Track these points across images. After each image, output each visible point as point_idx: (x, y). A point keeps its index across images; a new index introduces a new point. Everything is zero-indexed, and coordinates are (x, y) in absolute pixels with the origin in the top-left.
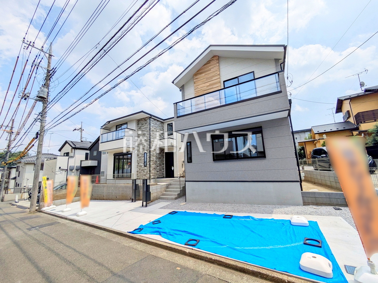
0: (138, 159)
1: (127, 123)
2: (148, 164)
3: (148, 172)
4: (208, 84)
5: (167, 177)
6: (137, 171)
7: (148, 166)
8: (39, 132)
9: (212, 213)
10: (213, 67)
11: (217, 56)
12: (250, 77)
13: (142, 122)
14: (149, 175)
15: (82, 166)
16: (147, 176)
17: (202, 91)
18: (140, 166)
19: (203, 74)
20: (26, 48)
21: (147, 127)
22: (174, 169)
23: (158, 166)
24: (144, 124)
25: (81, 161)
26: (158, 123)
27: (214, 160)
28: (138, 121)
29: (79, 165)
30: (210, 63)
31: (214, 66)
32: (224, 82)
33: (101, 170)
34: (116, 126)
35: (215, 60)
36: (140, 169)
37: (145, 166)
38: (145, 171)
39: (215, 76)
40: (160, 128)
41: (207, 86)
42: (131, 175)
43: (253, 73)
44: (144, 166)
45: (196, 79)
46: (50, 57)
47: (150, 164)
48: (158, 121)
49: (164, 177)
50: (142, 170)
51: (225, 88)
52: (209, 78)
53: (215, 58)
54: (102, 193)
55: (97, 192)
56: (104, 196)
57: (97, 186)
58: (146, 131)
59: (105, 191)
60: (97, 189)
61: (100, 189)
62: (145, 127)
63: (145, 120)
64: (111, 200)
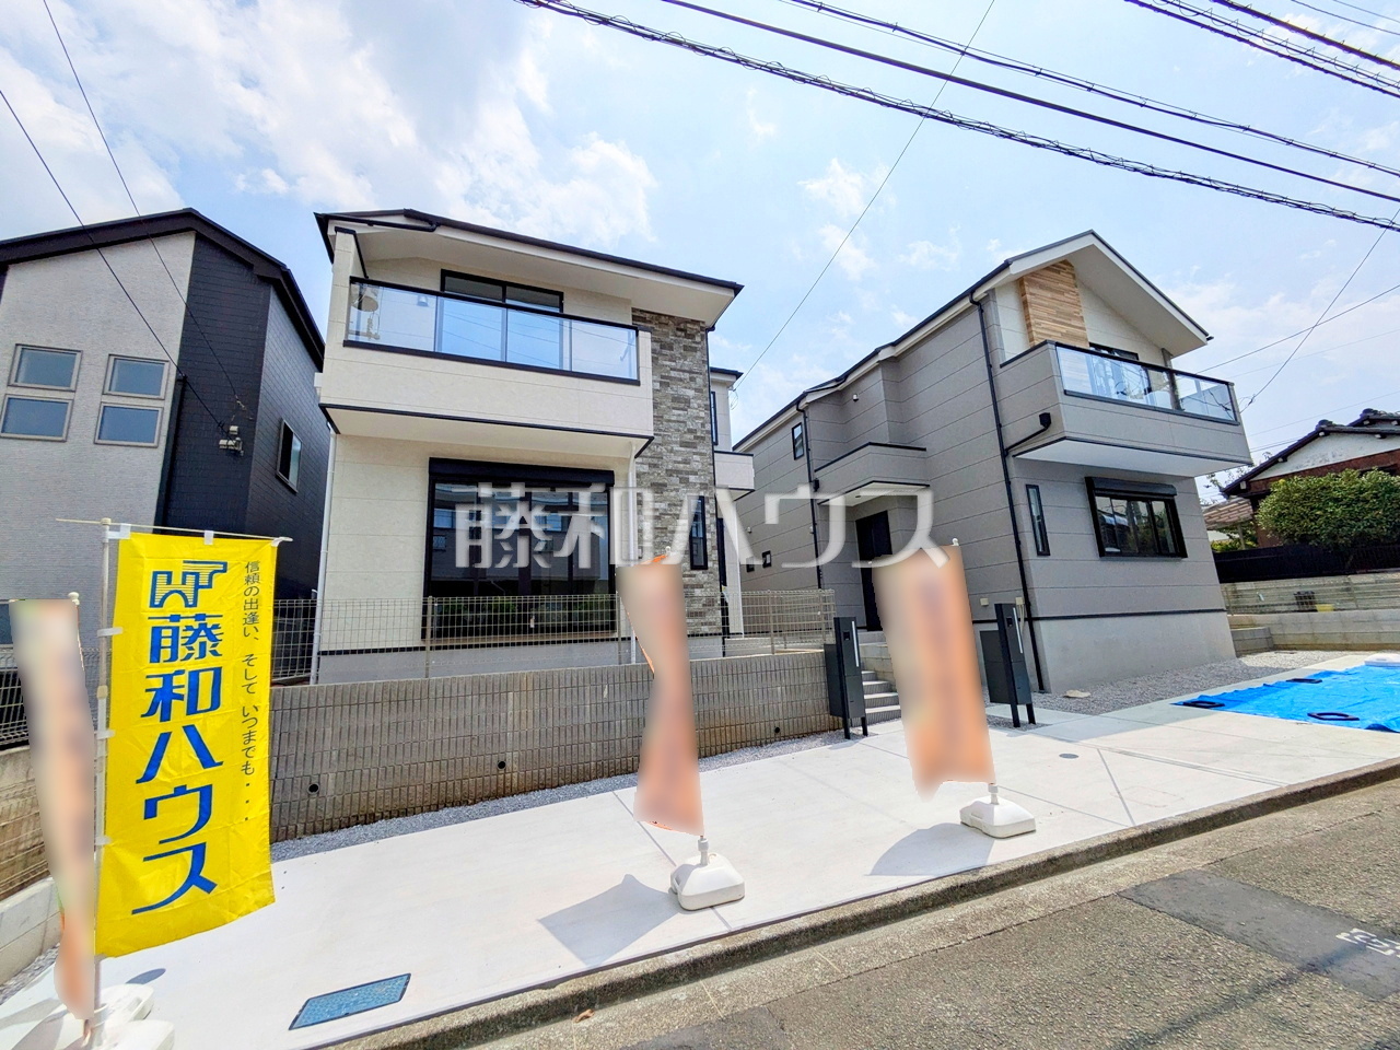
1: (559, 295)
2: (714, 555)
3: (718, 598)
7: (715, 566)
11: (1071, 265)
13: (667, 335)
16: (709, 618)
27: (1102, 554)
28: (634, 318)
34: (444, 273)
44: (687, 565)
54: (468, 747)
55: (392, 750)
56: (502, 765)
57: (394, 697)
58: (696, 390)
59: (510, 722)
60: (386, 719)
61: (439, 720)
62: (687, 369)
63: (681, 330)
64: (596, 778)
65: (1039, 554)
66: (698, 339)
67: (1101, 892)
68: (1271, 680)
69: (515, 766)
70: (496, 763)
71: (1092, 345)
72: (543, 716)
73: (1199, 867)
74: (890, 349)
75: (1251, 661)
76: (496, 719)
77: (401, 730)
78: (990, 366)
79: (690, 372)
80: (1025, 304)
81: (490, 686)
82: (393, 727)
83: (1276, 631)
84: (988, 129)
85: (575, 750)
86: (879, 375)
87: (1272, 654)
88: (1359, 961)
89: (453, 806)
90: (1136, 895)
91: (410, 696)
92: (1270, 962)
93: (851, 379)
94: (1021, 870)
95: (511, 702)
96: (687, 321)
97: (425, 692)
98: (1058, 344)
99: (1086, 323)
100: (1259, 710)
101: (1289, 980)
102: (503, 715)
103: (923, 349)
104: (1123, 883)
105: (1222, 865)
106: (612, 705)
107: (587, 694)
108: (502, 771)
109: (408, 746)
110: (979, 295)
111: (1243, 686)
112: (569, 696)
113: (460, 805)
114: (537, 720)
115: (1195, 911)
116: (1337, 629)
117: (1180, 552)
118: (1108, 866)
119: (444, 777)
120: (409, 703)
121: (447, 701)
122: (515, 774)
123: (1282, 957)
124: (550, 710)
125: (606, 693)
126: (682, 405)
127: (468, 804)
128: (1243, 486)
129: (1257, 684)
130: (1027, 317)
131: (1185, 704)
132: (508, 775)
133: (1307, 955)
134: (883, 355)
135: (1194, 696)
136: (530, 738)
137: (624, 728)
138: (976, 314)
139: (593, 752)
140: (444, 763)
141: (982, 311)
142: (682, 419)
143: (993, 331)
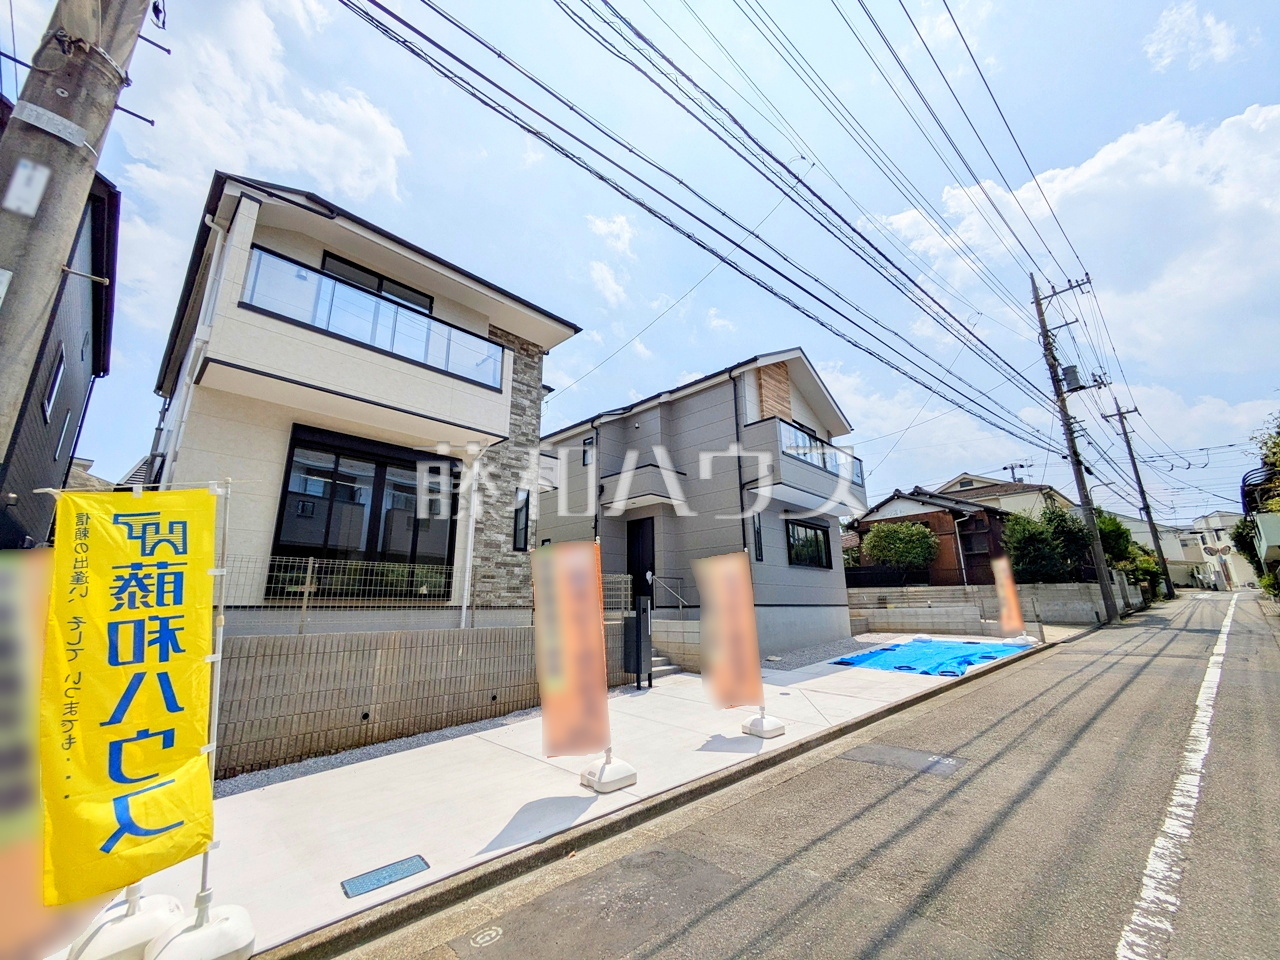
1: (430, 299)
6: (474, 568)
10: (784, 382)
18: (489, 546)
27: (790, 563)
28: (490, 333)
34: (327, 255)
35: (784, 370)
36: (486, 559)
39: (787, 401)
44: (510, 546)
50: (499, 565)
52: (780, 397)
53: (784, 367)
54: (335, 700)
55: (261, 704)
56: (366, 716)
57: (269, 652)
58: (531, 401)
59: (376, 677)
60: (258, 673)
61: (311, 675)
62: (525, 382)
63: (524, 350)
64: (446, 727)
65: (757, 560)
66: (536, 360)
67: (828, 757)
68: (873, 649)
69: (377, 717)
70: (360, 715)
71: (794, 421)
72: (406, 672)
73: (867, 741)
74: (668, 395)
75: (860, 638)
76: (364, 674)
77: (272, 683)
78: (737, 425)
79: (528, 385)
80: (760, 386)
81: (361, 643)
82: (265, 681)
83: (870, 620)
84: (788, 302)
85: (430, 703)
86: (658, 413)
87: (868, 634)
88: (938, 766)
89: (316, 756)
90: (844, 756)
91: (284, 651)
92: (906, 772)
93: (635, 410)
94: (787, 751)
95: (379, 658)
96: (529, 343)
97: (300, 647)
98: (781, 420)
99: (792, 406)
100: (871, 665)
101: (916, 777)
102: (371, 670)
103: (690, 401)
104: (838, 751)
105: (877, 740)
106: (465, 663)
107: (445, 653)
108: (365, 722)
109: (277, 700)
110: (735, 373)
111: (860, 653)
112: (430, 654)
113: (323, 755)
114: (400, 674)
115: (873, 758)
116: (899, 620)
117: (829, 566)
118: (826, 747)
119: (310, 729)
120: (284, 658)
121: (320, 656)
122: (376, 725)
123: (910, 769)
124: (413, 665)
125: (460, 651)
126: (519, 412)
127: (330, 753)
128: (856, 525)
129: (866, 651)
130: (761, 395)
131: (835, 663)
132: (370, 726)
133: (920, 768)
134: (663, 399)
135: (838, 659)
136: (393, 692)
137: (472, 683)
138: (732, 385)
139: (446, 704)
140: (311, 715)
141: (735, 385)
142: (518, 423)
143: (739, 400)
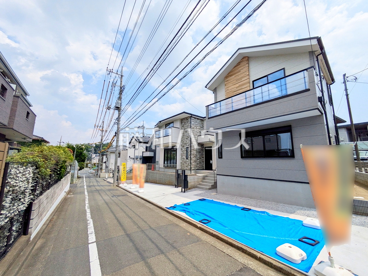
0: (182, 153)
1: (173, 122)
2: (189, 157)
3: (190, 164)
4: (237, 85)
5: (206, 169)
6: (181, 163)
7: (189, 158)
8: (117, 132)
9: (234, 204)
10: (243, 69)
11: (246, 57)
12: (281, 74)
13: (185, 121)
14: (190, 167)
15: (143, 156)
16: (188, 167)
17: (232, 92)
18: (183, 159)
19: (234, 76)
20: (108, 74)
21: (188, 125)
22: (212, 163)
23: (198, 159)
24: (186, 123)
25: (143, 152)
26: (198, 121)
27: (242, 157)
28: (182, 120)
29: (142, 155)
30: (240, 64)
31: (243, 67)
32: (253, 81)
33: (157, 160)
34: (166, 125)
35: (244, 61)
36: (183, 161)
37: (187, 159)
38: (187, 163)
39: (245, 77)
40: (200, 125)
41: (237, 87)
42: (176, 166)
43: (283, 70)
45: (227, 81)
46: (122, 77)
47: (191, 157)
48: (198, 119)
49: (204, 169)
50: (185, 162)
51: (254, 88)
52: (239, 79)
53: (244, 59)
59: (157, 177)
63: (187, 119)
65: (219, 158)
